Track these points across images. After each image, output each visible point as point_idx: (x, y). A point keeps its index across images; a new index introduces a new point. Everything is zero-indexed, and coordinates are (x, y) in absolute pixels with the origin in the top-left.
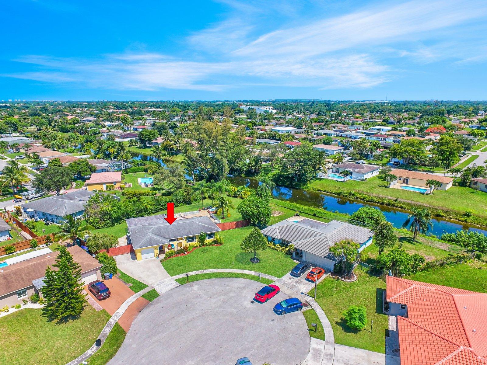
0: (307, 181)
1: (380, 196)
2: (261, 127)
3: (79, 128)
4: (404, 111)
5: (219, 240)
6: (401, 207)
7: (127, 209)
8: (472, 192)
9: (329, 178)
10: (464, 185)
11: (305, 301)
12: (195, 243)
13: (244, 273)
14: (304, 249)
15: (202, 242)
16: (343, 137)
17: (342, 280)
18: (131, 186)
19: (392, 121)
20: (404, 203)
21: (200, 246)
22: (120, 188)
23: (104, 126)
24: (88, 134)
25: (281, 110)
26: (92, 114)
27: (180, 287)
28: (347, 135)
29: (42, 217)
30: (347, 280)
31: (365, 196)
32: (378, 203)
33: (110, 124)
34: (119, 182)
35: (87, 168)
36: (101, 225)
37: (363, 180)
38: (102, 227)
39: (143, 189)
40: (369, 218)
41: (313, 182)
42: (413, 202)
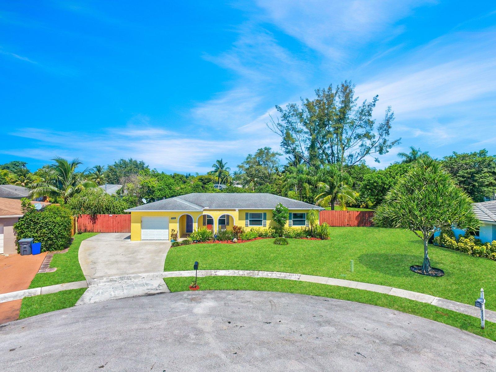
5: (318, 230)
12: (266, 227)
13: (391, 293)
15: (279, 223)
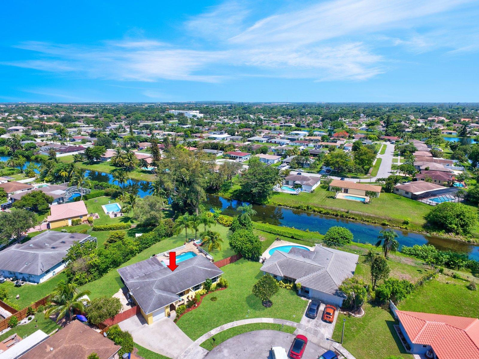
0: (266, 196)
1: (334, 208)
2: (199, 135)
3: (12, 143)
4: (307, 114)
5: (224, 284)
6: (353, 218)
7: (114, 256)
8: (397, 198)
9: (284, 191)
10: (388, 191)
11: (334, 349)
13: (263, 322)
14: (312, 288)
15: (208, 288)
16: (273, 143)
17: (354, 316)
18: (99, 218)
19: (303, 125)
20: (355, 215)
21: (207, 293)
22: (87, 222)
23: (36, 137)
24: (22, 148)
25: (207, 114)
26: (18, 122)
27: (209, 354)
28: (275, 142)
29: (9, 276)
30: (358, 316)
31: (322, 209)
32: (333, 215)
33: (43, 134)
34: (86, 215)
35: (44, 200)
36: (88, 279)
37: (312, 192)
38: (89, 281)
39: (113, 220)
40: (342, 237)
41: (272, 197)
42: (362, 213)
